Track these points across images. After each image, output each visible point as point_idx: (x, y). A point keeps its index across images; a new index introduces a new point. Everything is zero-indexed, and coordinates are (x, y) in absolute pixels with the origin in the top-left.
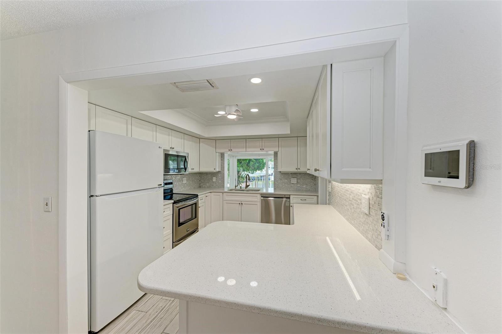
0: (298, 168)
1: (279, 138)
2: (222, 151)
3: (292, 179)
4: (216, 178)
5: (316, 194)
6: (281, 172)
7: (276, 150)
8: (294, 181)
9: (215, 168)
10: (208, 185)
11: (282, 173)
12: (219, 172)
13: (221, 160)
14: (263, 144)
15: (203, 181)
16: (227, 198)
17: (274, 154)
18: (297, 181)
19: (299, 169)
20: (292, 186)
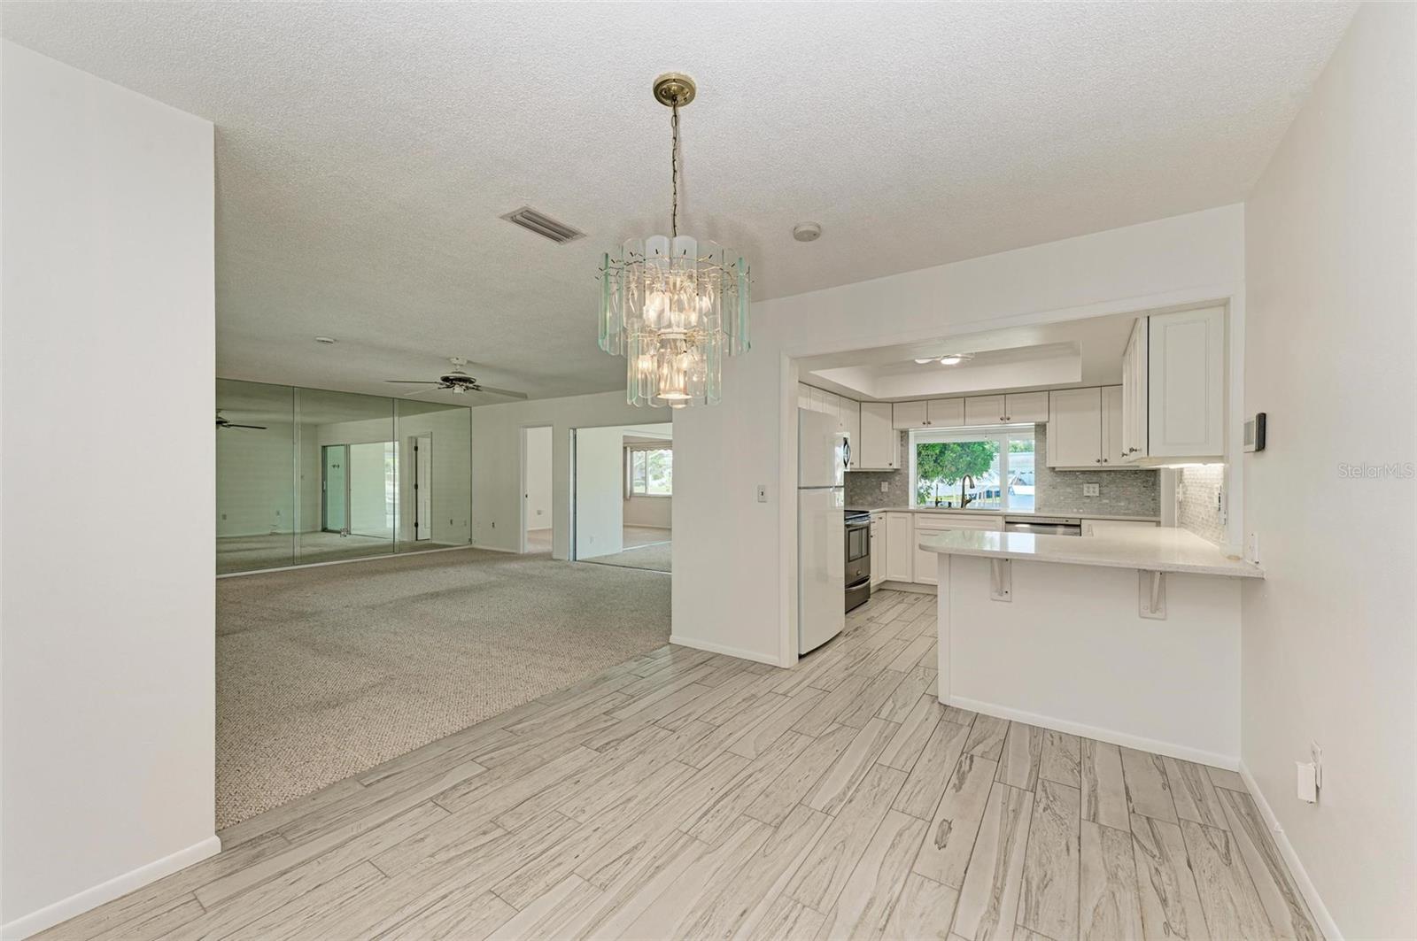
0: (1103, 459)
1: (1049, 391)
2: (903, 426)
3: (1085, 486)
4: (890, 484)
5: (1154, 519)
6: (1057, 470)
7: (1042, 418)
8: (1092, 490)
9: (891, 462)
10: (870, 499)
11: (1056, 472)
12: (896, 470)
13: (902, 445)
14: (1008, 406)
15: (859, 491)
16: (922, 523)
17: (1036, 428)
18: (1100, 491)
19: (1106, 461)
20: (1084, 503)
